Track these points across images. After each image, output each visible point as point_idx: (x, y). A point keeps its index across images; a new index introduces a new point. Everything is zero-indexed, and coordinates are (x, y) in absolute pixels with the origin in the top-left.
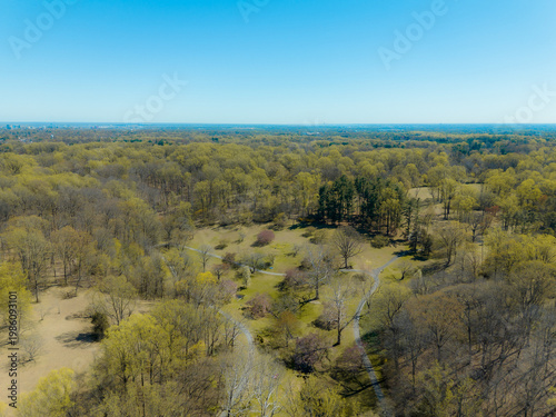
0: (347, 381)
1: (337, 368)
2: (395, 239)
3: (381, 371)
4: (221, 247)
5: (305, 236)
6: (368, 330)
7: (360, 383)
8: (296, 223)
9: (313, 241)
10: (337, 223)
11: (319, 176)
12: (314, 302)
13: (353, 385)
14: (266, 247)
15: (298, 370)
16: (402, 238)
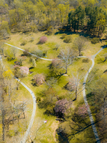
0: (80, 122)
1: (75, 114)
2: (101, 38)
3: (95, 116)
4: (23, 44)
5: (62, 38)
6: (89, 92)
7: (86, 123)
8: (58, 31)
9: (65, 41)
10: (76, 31)
11: (68, 6)
12: (65, 75)
13: (83, 125)
14: (44, 45)
15: (57, 116)
16: (105, 38)
